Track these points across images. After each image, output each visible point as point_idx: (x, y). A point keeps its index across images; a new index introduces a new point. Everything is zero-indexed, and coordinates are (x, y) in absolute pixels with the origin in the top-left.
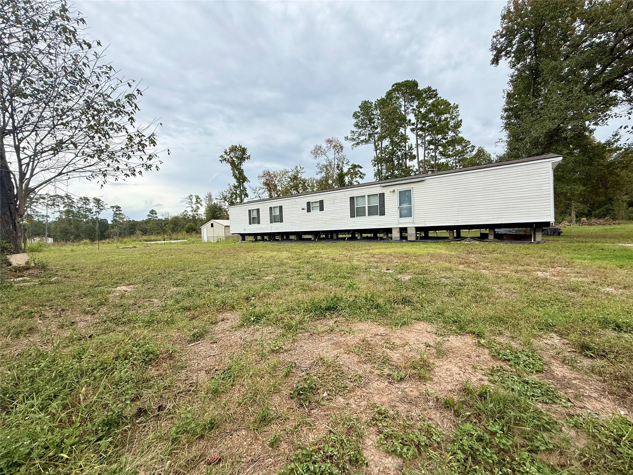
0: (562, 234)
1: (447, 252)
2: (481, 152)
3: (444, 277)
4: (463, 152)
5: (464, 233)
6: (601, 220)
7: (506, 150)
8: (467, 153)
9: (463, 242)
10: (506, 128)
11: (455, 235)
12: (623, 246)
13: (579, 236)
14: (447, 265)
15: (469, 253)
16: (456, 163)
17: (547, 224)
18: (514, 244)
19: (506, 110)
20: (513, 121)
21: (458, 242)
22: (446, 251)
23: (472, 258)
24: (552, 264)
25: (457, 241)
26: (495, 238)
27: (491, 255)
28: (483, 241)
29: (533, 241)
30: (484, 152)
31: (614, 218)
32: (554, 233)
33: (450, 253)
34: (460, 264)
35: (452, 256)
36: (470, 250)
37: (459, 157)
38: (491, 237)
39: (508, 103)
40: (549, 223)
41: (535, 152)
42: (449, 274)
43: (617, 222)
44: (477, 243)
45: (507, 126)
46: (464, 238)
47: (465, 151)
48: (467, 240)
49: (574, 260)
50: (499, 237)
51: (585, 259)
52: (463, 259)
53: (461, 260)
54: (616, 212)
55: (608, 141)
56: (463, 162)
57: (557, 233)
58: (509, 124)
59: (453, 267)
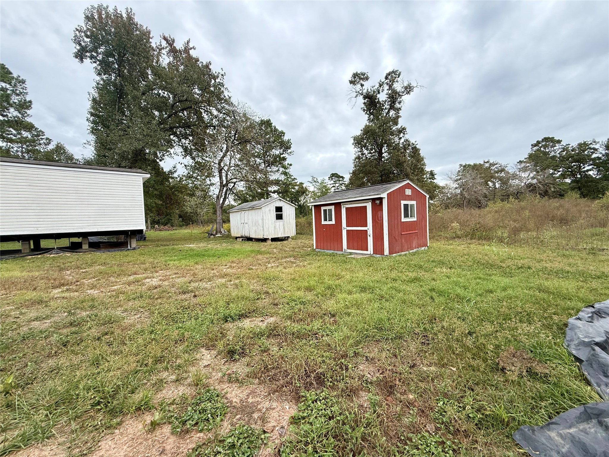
0: (146, 239)
1: (25, 274)
2: (59, 149)
3: (36, 319)
4: (33, 142)
5: (44, 244)
6: (166, 227)
7: (93, 155)
8: (40, 144)
9: (47, 255)
10: (92, 132)
11: (32, 247)
12: (189, 247)
13: (158, 240)
14: (31, 295)
15: (61, 270)
16: (22, 152)
17: (141, 231)
18: (112, 252)
19: (92, 114)
20: (100, 128)
21: (39, 256)
22: (22, 272)
23: (68, 275)
24: (154, 268)
25: (37, 255)
26: (89, 247)
27: (92, 269)
28: (76, 252)
29: (129, 248)
30: (65, 150)
31: (172, 226)
32: (141, 238)
33: (31, 274)
34: (54, 287)
35: (33, 279)
36: (62, 266)
37: (27, 146)
38: (85, 246)
39: (93, 108)
40: (142, 230)
41: (123, 164)
42: (44, 311)
43: (174, 228)
44: (68, 254)
45: (94, 131)
46: (48, 250)
47: (38, 142)
48: (54, 252)
49: (169, 262)
50: (95, 246)
51: (175, 260)
52: (55, 280)
53: (52, 282)
54: (173, 221)
55: (171, 170)
56: (34, 153)
57: (143, 239)
58: (96, 130)
59: (44, 296)
